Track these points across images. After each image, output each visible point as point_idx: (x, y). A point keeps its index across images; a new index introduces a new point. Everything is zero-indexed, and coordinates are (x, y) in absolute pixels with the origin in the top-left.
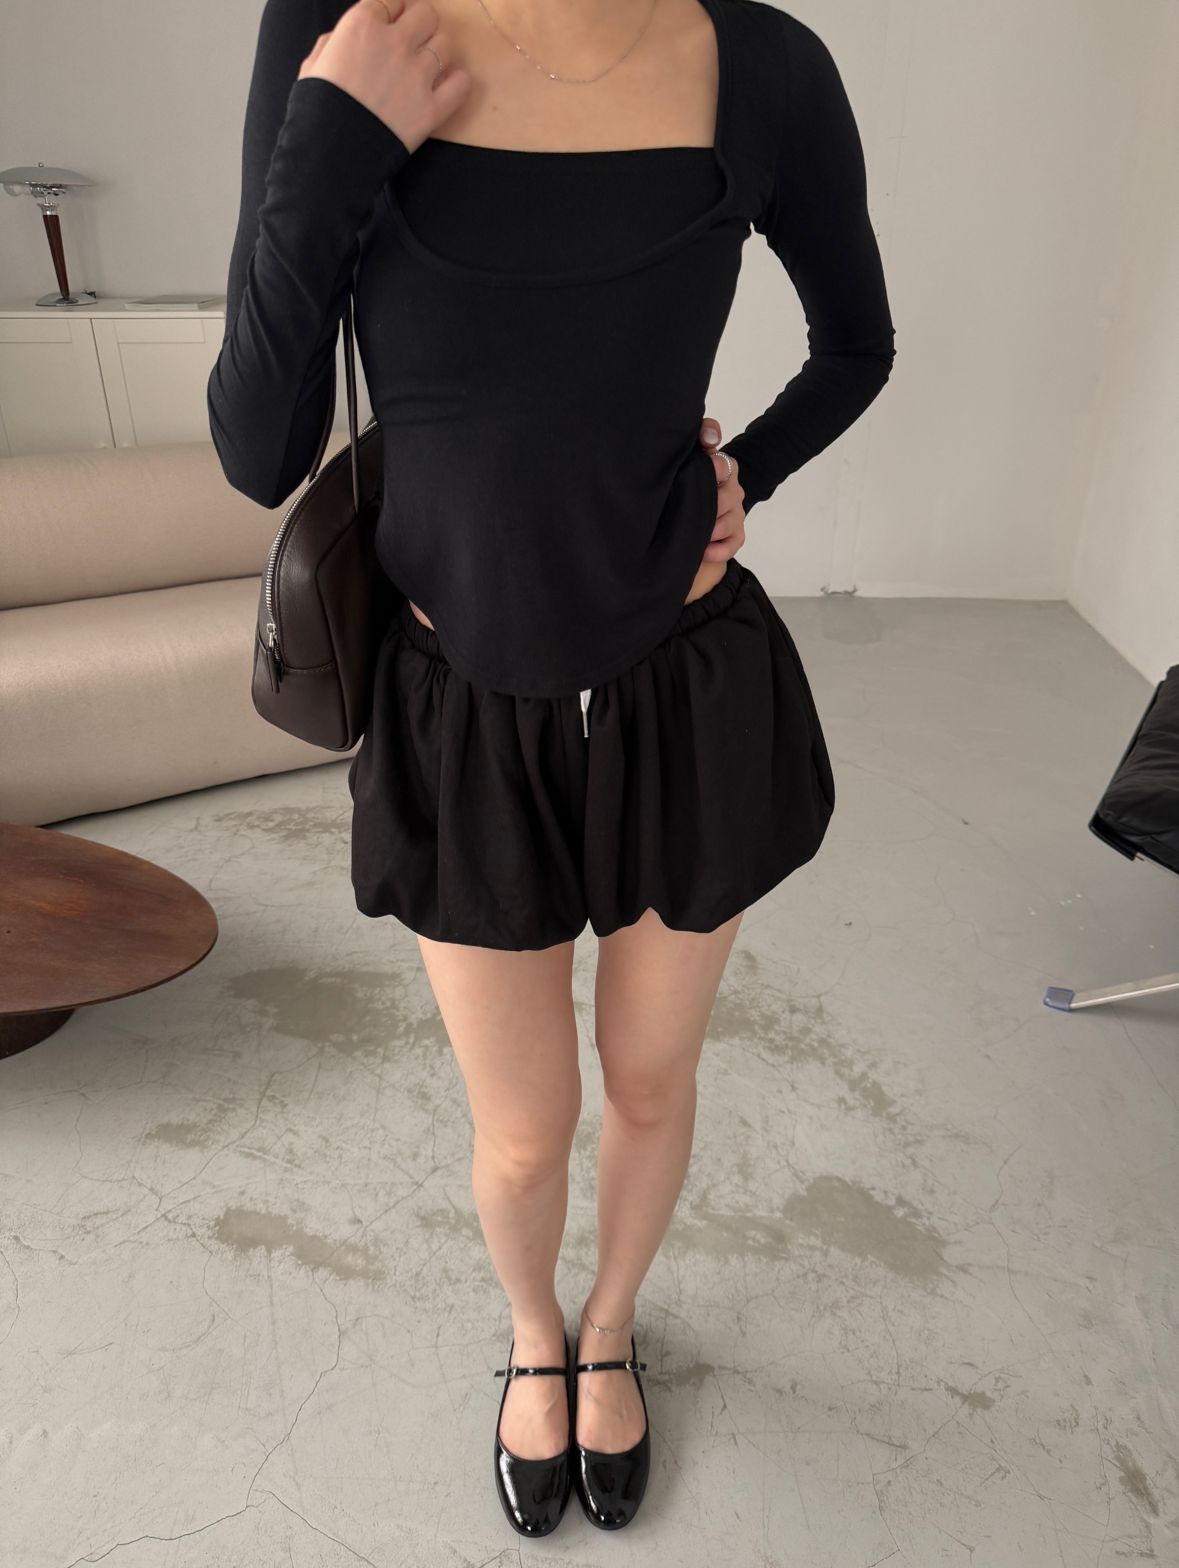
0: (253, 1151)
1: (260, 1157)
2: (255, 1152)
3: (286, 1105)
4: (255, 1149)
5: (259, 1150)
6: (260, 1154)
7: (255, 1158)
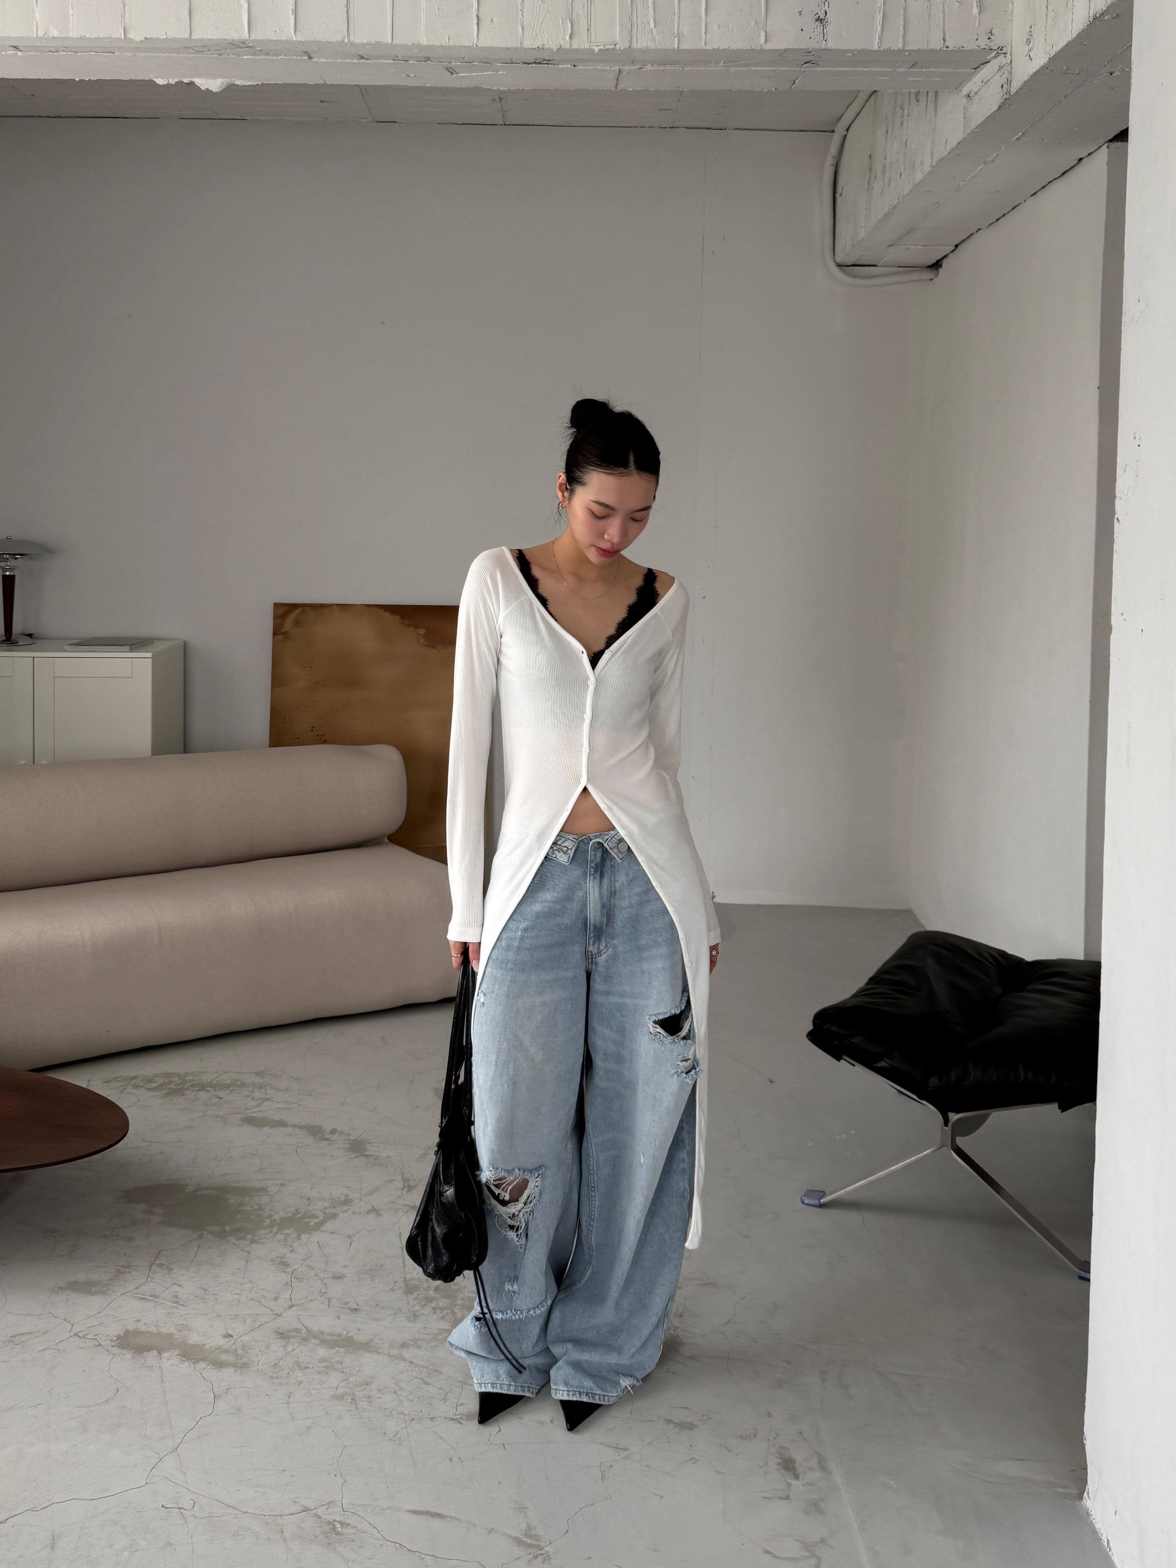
0: (146, 1296)
1: (151, 1300)
2: (148, 1297)
3: (172, 1269)
4: (148, 1296)
5: (150, 1296)
6: (151, 1298)
7: (147, 1300)
